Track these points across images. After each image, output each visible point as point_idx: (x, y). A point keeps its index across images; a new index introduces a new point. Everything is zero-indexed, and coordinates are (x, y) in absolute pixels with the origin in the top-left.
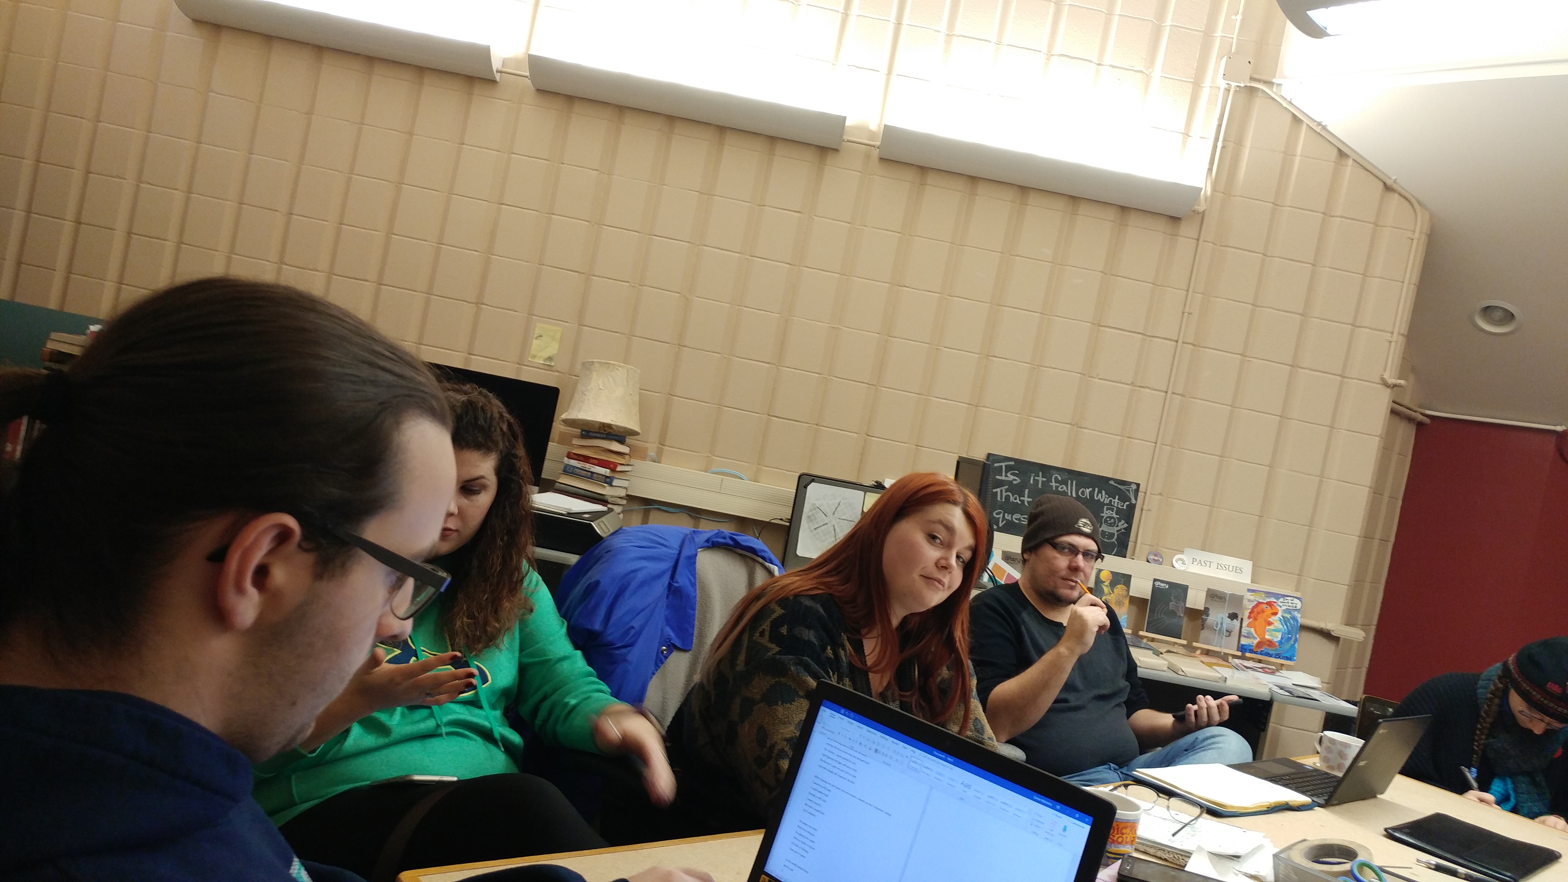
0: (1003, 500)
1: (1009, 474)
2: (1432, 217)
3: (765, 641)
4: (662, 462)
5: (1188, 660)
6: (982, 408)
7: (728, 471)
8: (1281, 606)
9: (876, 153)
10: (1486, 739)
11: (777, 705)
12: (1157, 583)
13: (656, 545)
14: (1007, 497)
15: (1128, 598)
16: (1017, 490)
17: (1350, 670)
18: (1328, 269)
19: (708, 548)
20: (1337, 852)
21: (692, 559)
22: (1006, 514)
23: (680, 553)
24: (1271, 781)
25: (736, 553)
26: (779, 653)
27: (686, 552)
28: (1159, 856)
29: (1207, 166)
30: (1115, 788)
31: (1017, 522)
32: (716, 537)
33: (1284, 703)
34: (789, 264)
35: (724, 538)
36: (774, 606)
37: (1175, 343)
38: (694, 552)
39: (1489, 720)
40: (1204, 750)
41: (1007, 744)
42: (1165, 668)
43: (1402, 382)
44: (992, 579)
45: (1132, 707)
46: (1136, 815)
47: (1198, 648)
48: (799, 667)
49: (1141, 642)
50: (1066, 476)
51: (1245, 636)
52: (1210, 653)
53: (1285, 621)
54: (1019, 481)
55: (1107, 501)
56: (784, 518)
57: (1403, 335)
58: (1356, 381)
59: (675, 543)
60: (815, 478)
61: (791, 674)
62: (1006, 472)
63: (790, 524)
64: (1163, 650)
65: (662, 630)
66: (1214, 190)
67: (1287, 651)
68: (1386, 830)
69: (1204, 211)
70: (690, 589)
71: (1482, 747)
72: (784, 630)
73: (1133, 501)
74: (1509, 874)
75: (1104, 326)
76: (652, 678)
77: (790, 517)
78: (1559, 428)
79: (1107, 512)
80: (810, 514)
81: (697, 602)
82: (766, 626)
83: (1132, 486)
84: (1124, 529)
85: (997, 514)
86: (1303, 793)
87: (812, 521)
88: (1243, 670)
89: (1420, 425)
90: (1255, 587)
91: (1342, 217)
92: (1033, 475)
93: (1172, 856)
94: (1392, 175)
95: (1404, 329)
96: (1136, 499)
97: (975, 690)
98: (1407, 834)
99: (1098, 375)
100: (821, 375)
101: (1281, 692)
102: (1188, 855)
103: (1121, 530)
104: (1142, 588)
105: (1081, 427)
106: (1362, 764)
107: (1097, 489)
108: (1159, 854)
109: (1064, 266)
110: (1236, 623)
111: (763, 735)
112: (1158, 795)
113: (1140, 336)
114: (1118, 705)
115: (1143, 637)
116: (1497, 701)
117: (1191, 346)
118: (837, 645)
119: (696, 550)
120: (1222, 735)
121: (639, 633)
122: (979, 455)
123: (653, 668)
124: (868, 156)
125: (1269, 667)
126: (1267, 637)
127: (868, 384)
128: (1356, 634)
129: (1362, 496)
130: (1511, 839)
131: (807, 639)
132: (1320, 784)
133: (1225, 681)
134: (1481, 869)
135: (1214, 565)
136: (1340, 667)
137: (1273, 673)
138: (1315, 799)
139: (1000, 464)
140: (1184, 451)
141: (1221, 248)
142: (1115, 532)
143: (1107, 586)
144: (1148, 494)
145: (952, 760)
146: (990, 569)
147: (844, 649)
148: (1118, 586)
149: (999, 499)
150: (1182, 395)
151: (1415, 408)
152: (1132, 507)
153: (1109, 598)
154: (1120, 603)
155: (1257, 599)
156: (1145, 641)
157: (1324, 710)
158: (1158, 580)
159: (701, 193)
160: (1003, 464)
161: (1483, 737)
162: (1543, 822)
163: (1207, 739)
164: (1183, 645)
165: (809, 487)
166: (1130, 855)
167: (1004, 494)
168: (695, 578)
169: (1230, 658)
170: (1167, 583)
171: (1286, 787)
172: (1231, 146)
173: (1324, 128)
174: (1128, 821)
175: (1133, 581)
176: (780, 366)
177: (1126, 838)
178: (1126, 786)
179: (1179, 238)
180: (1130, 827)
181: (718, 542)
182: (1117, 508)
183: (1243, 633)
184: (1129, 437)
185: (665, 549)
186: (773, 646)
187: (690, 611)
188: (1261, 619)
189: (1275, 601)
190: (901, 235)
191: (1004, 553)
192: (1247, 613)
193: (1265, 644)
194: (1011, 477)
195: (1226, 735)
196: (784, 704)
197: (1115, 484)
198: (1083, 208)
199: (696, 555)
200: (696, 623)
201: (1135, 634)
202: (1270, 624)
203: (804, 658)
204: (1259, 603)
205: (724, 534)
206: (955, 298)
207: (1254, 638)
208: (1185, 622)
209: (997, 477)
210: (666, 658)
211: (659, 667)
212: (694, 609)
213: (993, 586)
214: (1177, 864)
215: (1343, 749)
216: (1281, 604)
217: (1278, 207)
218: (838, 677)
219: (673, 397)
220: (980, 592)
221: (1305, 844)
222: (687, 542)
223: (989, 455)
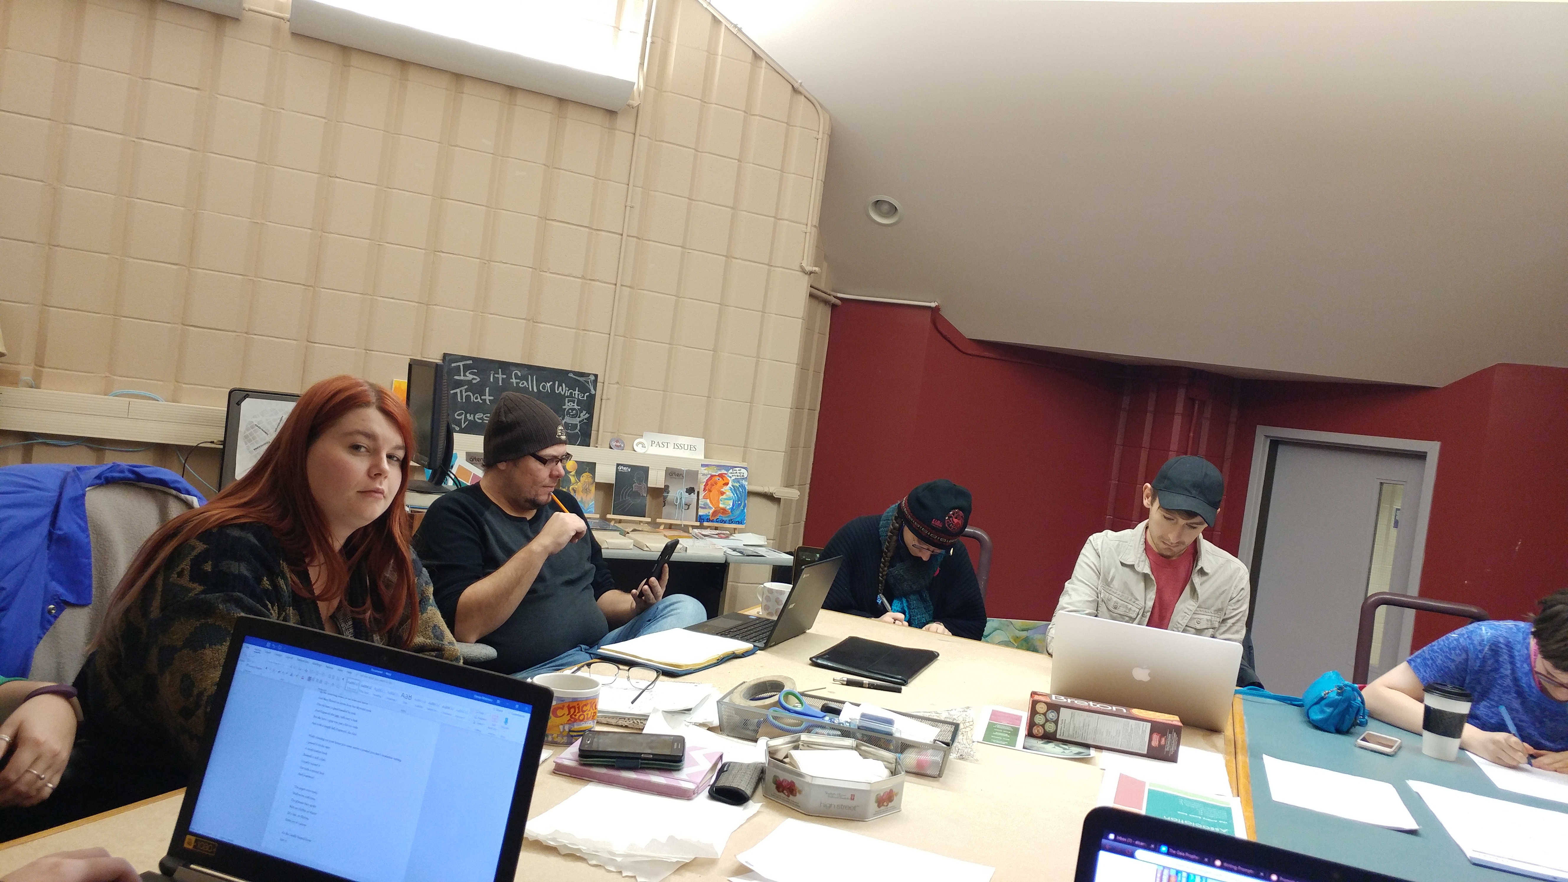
0: (464, 401)
1: (467, 374)
2: (831, 118)
3: (185, 581)
4: (42, 386)
5: (653, 536)
6: (434, 306)
7: (136, 392)
8: (731, 477)
9: (286, 26)
10: (888, 569)
11: (205, 648)
12: (620, 468)
13: (25, 489)
14: (468, 397)
15: (594, 485)
16: (478, 389)
17: (791, 525)
18: (751, 165)
19: (101, 485)
20: (769, 688)
21: (79, 501)
22: (468, 415)
23: (60, 495)
24: (721, 635)
25: (141, 487)
26: (203, 592)
27: (69, 493)
28: (620, 724)
29: (638, 61)
30: (579, 669)
31: (480, 421)
32: (111, 472)
33: (738, 563)
34: (189, 148)
35: (122, 472)
36: (193, 542)
37: (620, 237)
38: (81, 492)
39: (889, 554)
40: (666, 617)
41: (478, 644)
42: (631, 547)
43: (817, 269)
44: (456, 481)
45: (599, 589)
46: (596, 691)
47: (660, 524)
48: (228, 605)
49: (609, 525)
50: (525, 371)
51: (702, 508)
52: (672, 527)
53: (734, 489)
54: (478, 379)
55: (567, 394)
56: (215, 441)
57: (815, 226)
58: (781, 269)
59: (53, 485)
60: (248, 394)
61: (220, 613)
62: (464, 372)
63: (224, 447)
64: (629, 530)
65: (46, 586)
66: (646, 85)
67: (739, 516)
68: (811, 659)
69: (638, 106)
70: (82, 536)
71: (885, 577)
72: (208, 567)
73: (593, 392)
74: (900, 677)
75: (552, 220)
76: (38, 643)
77: (223, 440)
78: (933, 305)
79: (569, 404)
80: (248, 433)
81: (92, 549)
82: (185, 565)
83: (590, 377)
84: (586, 419)
85: (458, 415)
86: (747, 640)
87: (250, 441)
88: (701, 538)
89: (834, 306)
90: (708, 462)
91: (760, 116)
92: (492, 372)
93: (632, 722)
94: (799, 80)
95: (816, 221)
96: (595, 390)
97: (432, 597)
98: (828, 659)
99: (549, 269)
100: (245, 277)
101: (734, 553)
102: (645, 718)
103: (583, 420)
104: (606, 473)
105: (536, 322)
106: (791, 606)
107: (557, 383)
108: (620, 722)
109: (505, 158)
110: (694, 496)
111: (188, 683)
112: (618, 668)
113: (587, 230)
114: (586, 588)
115: (610, 520)
116: (895, 538)
117: (635, 239)
118: (274, 574)
119: (83, 490)
120: (679, 602)
121: (14, 594)
122: (435, 357)
123: (38, 631)
124: (276, 30)
125: (724, 532)
126: (721, 506)
127: (304, 285)
128: (793, 494)
129: (790, 373)
130: (903, 648)
131: (237, 572)
132: (762, 630)
133: (686, 551)
134: (884, 677)
135: (671, 446)
136: (783, 524)
137: (727, 537)
138: (756, 644)
139: (458, 364)
140: (636, 340)
141: (657, 143)
142: (578, 423)
143: (574, 475)
144: (606, 384)
145: (390, 675)
146: (454, 473)
147: (284, 578)
148: (583, 475)
149: (459, 400)
150: (630, 287)
151: (829, 292)
152: (592, 398)
153: (576, 487)
154: (586, 491)
155: (710, 472)
156: (612, 523)
157: (770, 564)
158: (622, 465)
159: (60, 60)
160: (461, 364)
161: (886, 568)
162: (928, 630)
163: (666, 607)
164: (648, 523)
165: (242, 404)
166: (592, 730)
167: (464, 395)
168: (86, 522)
169: (690, 529)
170: (629, 466)
171: (734, 639)
172: (659, 41)
173: (740, 30)
174: (587, 699)
175: (598, 468)
176: (192, 268)
177: (587, 714)
178: (589, 665)
179: (617, 132)
180: (591, 703)
181: (113, 478)
182: (578, 399)
183: (700, 505)
184: (583, 330)
185: (38, 492)
186: (195, 585)
187: (84, 560)
188: (714, 492)
189: (726, 472)
190: (326, 121)
191: (468, 454)
192: (702, 487)
193: (719, 512)
194: (470, 377)
195: (683, 601)
196: (214, 647)
197: (574, 377)
198: (521, 99)
199: (84, 495)
200: (94, 572)
201: (603, 518)
202: (723, 493)
203: (234, 594)
204: (712, 476)
205: (121, 467)
206: (393, 190)
207: (710, 508)
208: (648, 500)
209: (456, 377)
210: (56, 617)
211: (47, 630)
212: (89, 558)
213: (456, 488)
214: (637, 729)
215: (779, 597)
216: (731, 475)
217: (705, 104)
218: (279, 608)
219: (48, 308)
220: (440, 496)
221: (744, 686)
222: (69, 481)
223: (445, 355)
